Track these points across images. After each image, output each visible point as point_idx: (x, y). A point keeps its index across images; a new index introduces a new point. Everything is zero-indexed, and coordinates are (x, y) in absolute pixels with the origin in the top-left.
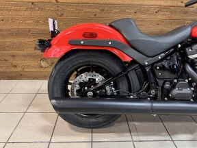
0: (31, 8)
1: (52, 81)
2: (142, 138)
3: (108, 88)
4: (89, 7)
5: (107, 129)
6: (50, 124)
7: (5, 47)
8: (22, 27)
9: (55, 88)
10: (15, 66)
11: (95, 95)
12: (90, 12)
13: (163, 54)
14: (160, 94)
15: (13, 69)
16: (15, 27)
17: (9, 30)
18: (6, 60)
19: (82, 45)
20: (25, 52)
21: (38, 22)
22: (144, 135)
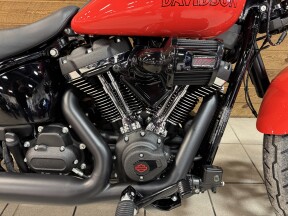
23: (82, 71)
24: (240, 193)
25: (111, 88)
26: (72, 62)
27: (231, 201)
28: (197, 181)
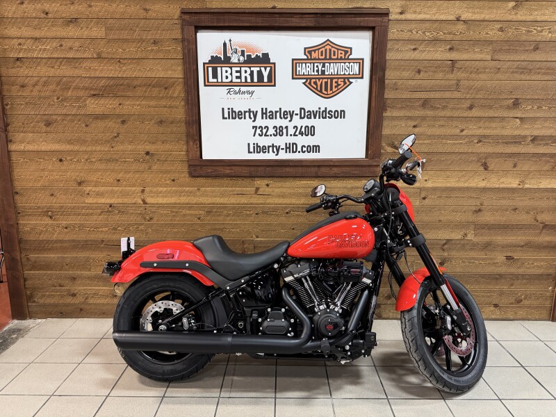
0: (108, 212)
1: (119, 311)
2: (233, 395)
3: (185, 320)
4: (190, 208)
5: (190, 383)
6: (112, 377)
7: (62, 266)
8: (92, 237)
9: (122, 320)
10: (74, 295)
11: (169, 329)
12: (191, 215)
13: (247, 277)
14: (248, 327)
15: (70, 300)
16: (82, 236)
17: (73, 241)
18: (60, 286)
19: (155, 267)
20: (93, 273)
21: (115, 229)
22: (238, 391)
23: (295, 276)
24: (402, 372)
25: (308, 285)
26: (290, 272)
27: (394, 376)
28: (362, 341)
